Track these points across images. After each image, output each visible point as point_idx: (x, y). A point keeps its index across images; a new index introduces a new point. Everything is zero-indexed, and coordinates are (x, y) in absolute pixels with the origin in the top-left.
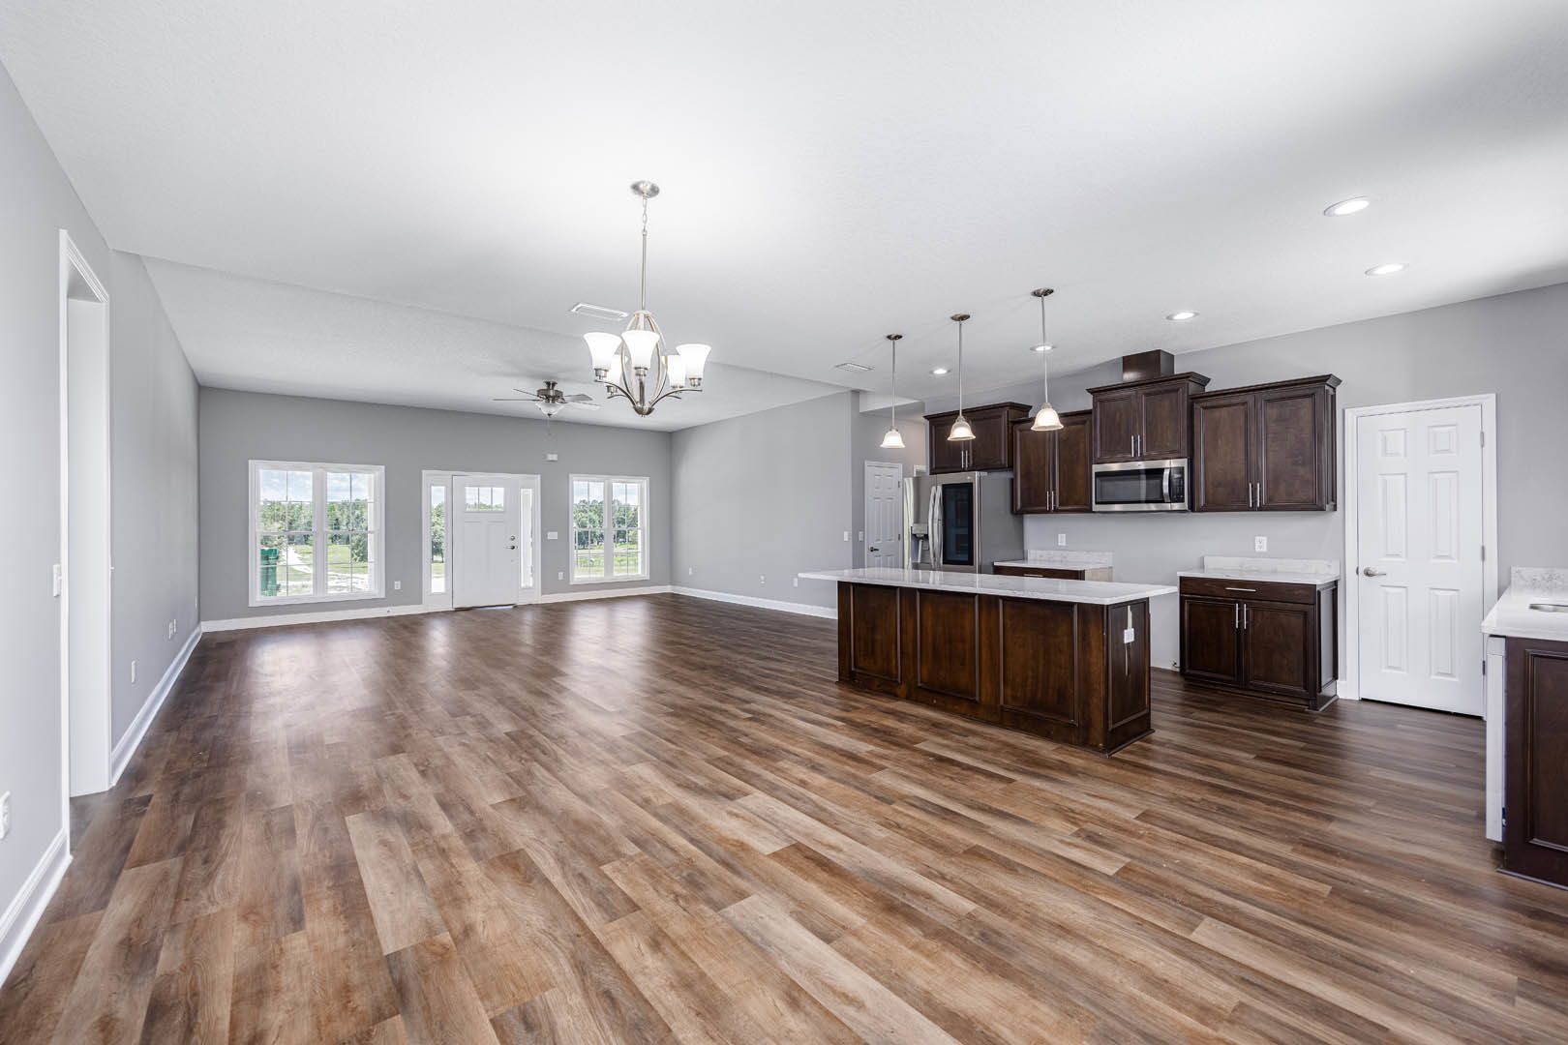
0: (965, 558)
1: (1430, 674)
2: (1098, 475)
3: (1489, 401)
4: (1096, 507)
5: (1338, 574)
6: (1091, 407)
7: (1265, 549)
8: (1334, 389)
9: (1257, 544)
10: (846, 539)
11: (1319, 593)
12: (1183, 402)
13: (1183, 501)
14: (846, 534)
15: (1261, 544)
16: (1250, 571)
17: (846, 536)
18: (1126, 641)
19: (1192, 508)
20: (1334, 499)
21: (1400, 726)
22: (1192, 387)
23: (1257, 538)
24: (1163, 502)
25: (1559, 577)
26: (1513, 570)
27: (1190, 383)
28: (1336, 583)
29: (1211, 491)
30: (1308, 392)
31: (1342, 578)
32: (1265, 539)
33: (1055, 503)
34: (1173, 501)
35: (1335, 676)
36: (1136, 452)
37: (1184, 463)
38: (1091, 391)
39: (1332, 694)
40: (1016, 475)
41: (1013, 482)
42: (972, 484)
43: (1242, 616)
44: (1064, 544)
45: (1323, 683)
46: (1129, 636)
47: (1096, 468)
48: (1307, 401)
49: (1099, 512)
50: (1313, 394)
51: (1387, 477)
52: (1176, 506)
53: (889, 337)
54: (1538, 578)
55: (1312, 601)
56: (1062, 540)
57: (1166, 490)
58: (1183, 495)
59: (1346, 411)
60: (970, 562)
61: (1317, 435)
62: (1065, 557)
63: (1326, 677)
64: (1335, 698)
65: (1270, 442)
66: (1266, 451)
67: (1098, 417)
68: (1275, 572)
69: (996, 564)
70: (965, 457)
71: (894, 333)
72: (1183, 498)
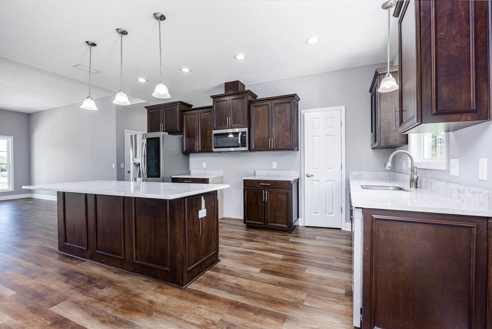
0: (157, 174)
1: (326, 214)
2: (215, 135)
3: (343, 108)
4: (214, 150)
5: (299, 176)
6: (212, 105)
7: (276, 167)
8: (298, 102)
9: (273, 165)
10: (114, 167)
11: (292, 184)
12: (246, 103)
13: (246, 146)
14: (114, 164)
15: (275, 165)
16: (271, 176)
17: (114, 166)
18: (200, 217)
19: (250, 150)
20: (298, 146)
21: (317, 237)
22: (250, 98)
23: (273, 163)
24: (238, 147)
25: (362, 174)
26: (350, 172)
27: (249, 96)
28: (298, 179)
29: (256, 142)
30: (289, 101)
31: (300, 178)
32: (276, 163)
33: (199, 148)
34: (242, 146)
35: (298, 217)
36: (229, 125)
37: (246, 130)
38: (212, 97)
39: (297, 224)
40: (184, 136)
41: (182, 138)
42: (159, 137)
43: (266, 196)
44: (205, 167)
45: (293, 222)
46: (202, 213)
47: (214, 132)
48: (288, 105)
49: (216, 152)
50: (290, 102)
51: (314, 137)
52: (243, 149)
53: (87, 42)
54: (357, 175)
55: (289, 188)
56: (204, 165)
57: (240, 142)
58: (246, 143)
59: (301, 111)
60: (159, 176)
61: (292, 120)
62: (205, 173)
63: (294, 218)
64: (298, 226)
65: (276, 121)
66: (275, 125)
67: (215, 109)
68: (279, 176)
69: (172, 177)
70: (162, 126)
71: (91, 41)
72: (246, 145)
